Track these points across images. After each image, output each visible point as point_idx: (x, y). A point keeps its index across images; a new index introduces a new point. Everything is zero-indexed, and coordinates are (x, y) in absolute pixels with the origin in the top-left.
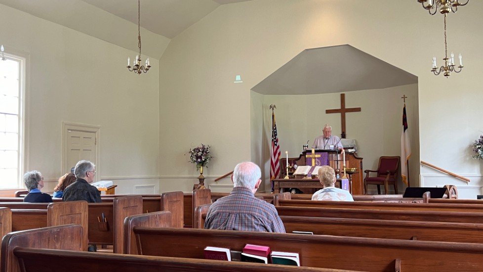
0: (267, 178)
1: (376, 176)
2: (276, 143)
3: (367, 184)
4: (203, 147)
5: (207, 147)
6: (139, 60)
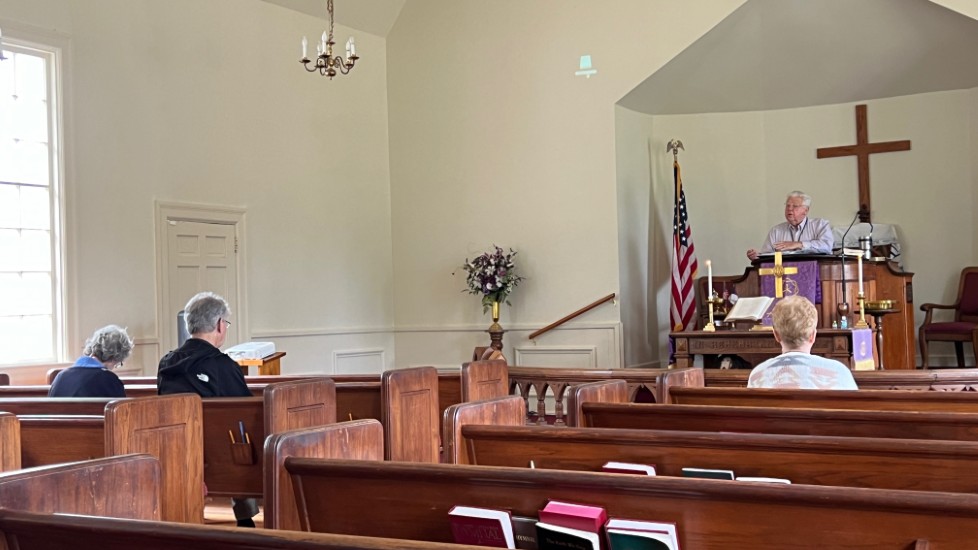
1: (952, 320)
2: (684, 239)
3: (927, 341)
4: (498, 253)
5: (508, 253)
6: (330, 43)
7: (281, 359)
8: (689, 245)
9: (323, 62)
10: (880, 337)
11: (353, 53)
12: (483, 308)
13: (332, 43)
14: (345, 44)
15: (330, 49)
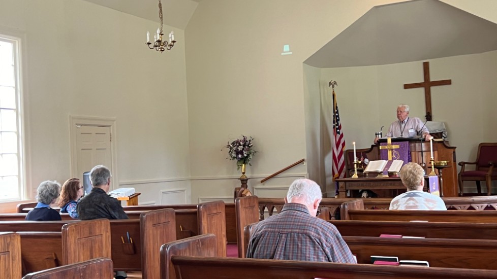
0: (329, 176)
1: (474, 170)
2: (338, 131)
3: (463, 181)
4: (244, 139)
5: (250, 139)
6: (161, 34)
7: (139, 196)
8: (341, 133)
9: (158, 44)
10: (441, 179)
11: (173, 39)
12: (237, 167)
13: (162, 34)
14: (169, 35)
15: (161, 37)
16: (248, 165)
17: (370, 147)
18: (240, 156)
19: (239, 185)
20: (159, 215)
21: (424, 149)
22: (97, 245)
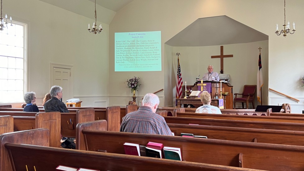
1: (242, 97)
2: (180, 76)
3: (236, 102)
4: (135, 78)
5: (138, 78)
6: (95, 25)
7: (81, 103)
8: (181, 78)
9: (93, 30)
10: (225, 101)
11: (101, 28)
12: (131, 91)
14: (99, 26)
15: (95, 27)
16: (136, 91)
17: (193, 85)
18: (133, 86)
19: (132, 100)
20: (86, 111)
21: (218, 87)
22: (53, 124)
